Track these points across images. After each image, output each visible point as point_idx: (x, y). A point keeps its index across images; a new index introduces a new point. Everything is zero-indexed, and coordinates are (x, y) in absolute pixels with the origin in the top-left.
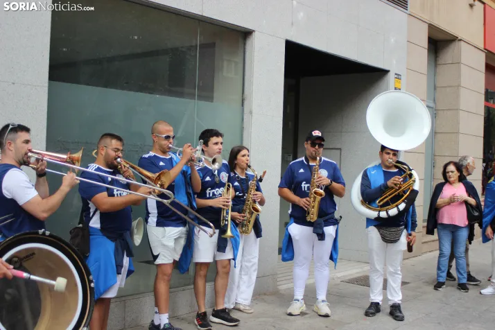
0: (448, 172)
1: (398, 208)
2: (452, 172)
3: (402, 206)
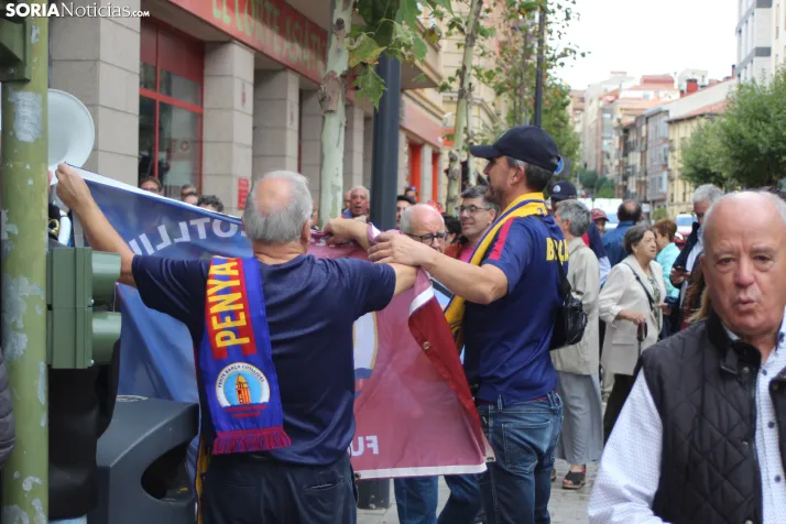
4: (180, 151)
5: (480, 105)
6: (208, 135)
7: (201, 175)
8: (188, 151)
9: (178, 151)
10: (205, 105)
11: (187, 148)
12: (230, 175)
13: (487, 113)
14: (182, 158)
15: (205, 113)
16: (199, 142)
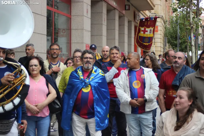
0: (32, 66)
1: (13, 103)
2: (35, 66)
3: (17, 101)
4: (62, 33)
5: (161, 18)
6: (73, 26)
7: (71, 43)
8: (65, 34)
9: (61, 33)
10: (72, 14)
11: (65, 32)
12: (83, 43)
13: (163, 21)
14: (63, 36)
15: (72, 17)
16: (70, 29)
